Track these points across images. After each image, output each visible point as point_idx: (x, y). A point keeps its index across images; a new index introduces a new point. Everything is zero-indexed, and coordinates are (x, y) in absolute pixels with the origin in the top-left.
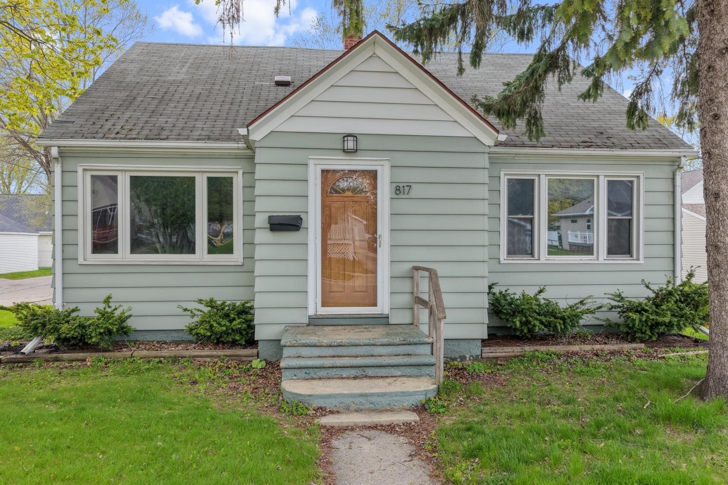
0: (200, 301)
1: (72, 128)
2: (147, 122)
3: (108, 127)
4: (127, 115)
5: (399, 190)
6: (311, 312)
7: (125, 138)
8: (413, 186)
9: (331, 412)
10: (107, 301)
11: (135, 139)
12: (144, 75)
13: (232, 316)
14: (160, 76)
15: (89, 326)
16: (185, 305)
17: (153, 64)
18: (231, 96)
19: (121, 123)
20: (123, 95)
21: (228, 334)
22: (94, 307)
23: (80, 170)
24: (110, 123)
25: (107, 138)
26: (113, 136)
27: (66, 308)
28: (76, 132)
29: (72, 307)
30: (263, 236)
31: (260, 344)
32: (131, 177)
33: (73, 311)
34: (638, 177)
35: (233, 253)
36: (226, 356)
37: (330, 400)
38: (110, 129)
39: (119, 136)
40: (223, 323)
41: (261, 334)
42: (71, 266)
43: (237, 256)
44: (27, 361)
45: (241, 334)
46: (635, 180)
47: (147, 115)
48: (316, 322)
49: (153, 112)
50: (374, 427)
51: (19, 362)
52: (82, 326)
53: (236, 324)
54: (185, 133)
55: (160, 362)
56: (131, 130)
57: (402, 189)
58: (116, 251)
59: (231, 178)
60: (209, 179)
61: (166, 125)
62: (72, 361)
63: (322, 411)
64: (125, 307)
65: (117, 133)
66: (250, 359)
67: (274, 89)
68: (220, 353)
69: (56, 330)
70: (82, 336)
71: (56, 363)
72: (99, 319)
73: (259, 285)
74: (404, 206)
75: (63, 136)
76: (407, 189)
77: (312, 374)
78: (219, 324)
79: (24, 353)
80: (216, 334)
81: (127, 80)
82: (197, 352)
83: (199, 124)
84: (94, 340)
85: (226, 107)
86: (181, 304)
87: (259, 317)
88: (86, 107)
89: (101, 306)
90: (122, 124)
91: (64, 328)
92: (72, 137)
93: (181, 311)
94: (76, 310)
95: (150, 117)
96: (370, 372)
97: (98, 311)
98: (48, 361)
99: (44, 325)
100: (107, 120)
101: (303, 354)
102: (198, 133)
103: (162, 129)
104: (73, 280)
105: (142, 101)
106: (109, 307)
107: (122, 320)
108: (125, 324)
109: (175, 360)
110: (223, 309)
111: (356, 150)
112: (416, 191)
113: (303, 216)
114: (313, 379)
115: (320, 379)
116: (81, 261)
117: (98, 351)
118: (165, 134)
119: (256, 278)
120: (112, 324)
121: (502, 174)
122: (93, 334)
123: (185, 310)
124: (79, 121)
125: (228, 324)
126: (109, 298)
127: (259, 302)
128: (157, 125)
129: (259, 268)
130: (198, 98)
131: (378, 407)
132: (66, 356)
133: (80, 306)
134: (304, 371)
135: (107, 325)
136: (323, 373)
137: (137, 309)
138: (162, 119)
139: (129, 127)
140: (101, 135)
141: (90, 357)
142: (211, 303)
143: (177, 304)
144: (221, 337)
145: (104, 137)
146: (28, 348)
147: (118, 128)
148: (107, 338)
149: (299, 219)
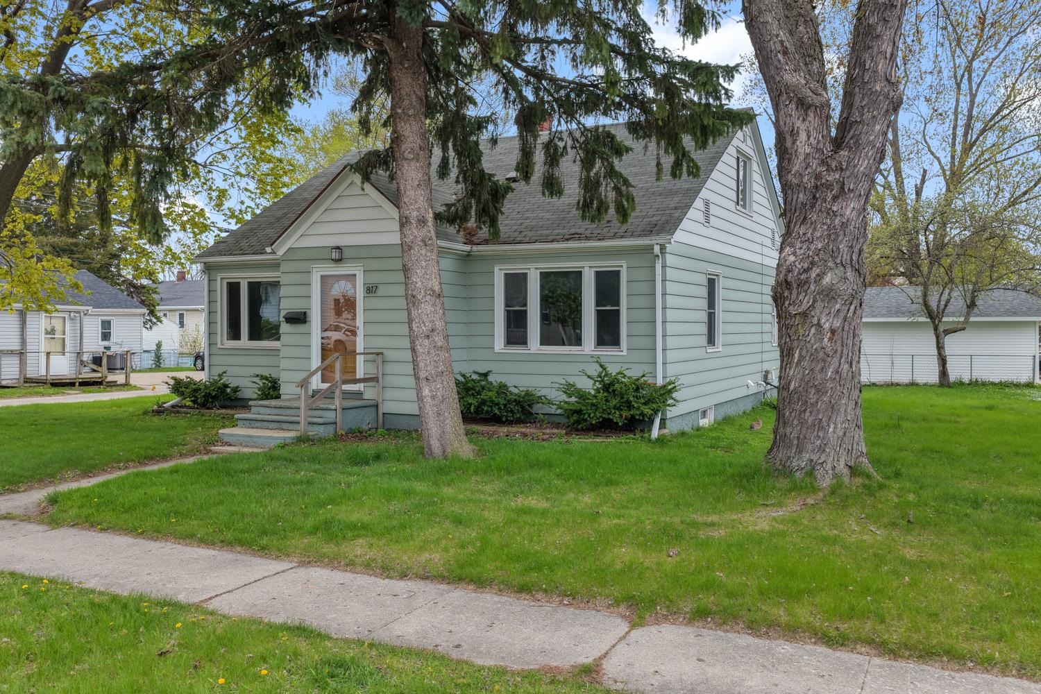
1: (221, 247)
6: (314, 387)
7: (241, 254)
8: (380, 286)
9: (229, 445)
10: (221, 375)
23: (219, 279)
25: (231, 255)
26: (237, 252)
28: (219, 251)
30: (286, 327)
42: (214, 350)
44: (164, 412)
46: (621, 269)
57: (371, 289)
58: (240, 339)
60: (248, 283)
73: (283, 364)
74: (374, 303)
76: (374, 289)
77: (253, 424)
79: (164, 407)
92: (213, 255)
104: (215, 360)
111: (341, 259)
112: (382, 291)
113: (308, 312)
116: (219, 346)
119: (282, 359)
121: (496, 269)
126: (224, 373)
129: (283, 352)
134: (249, 422)
140: (230, 252)
142: (265, 377)
146: (169, 404)
149: (306, 314)
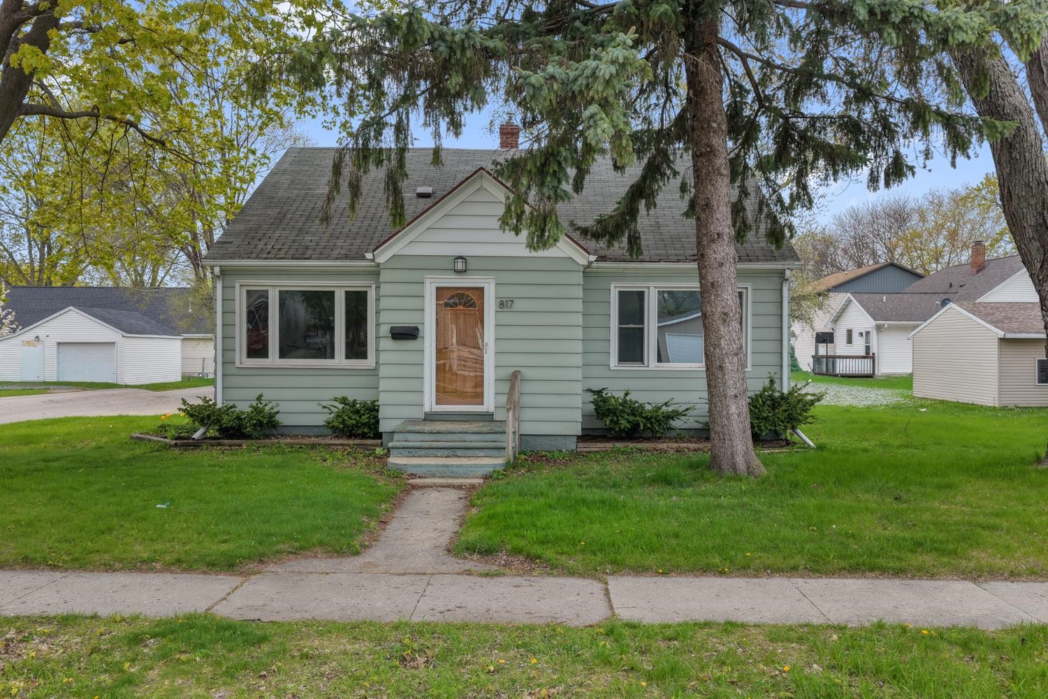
0: (336, 400)
1: (232, 248)
2: (294, 241)
3: (260, 247)
4: (278, 233)
5: (503, 304)
6: (427, 409)
7: (274, 258)
8: (515, 300)
9: (420, 477)
10: (259, 398)
11: (282, 258)
12: (295, 189)
13: (362, 412)
14: (309, 189)
15: (245, 418)
16: (324, 404)
17: (304, 175)
18: (372, 210)
19: (272, 242)
20: (273, 212)
21: (358, 427)
22: (249, 403)
23: (237, 286)
24: (262, 242)
25: (260, 258)
26: (265, 256)
27: (226, 404)
28: (234, 253)
29: (231, 404)
30: (388, 344)
31: (384, 435)
32: (280, 291)
33: (231, 407)
34: (747, 288)
35: (366, 358)
36: (355, 445)
37: (420, 469)
38: (262, 249)
39: (270, 255)
40: (354, 417)
41: (384, 427)
42: (231, 370)
43: (370, 362)
44: (196, 445)
45: (370, 428)
46: (744, 291)
47: (295, 233)
48: (430, 417)
49: (300, 230)
50: (449, 486)
51: (190, 446)
52: (238, 418)
53: (365, 419)
54: (327, 252)
55: (301, 448)
56: (280, 249)
57: (505, 303)
58: (266, 356)
59: (366, 292)
60: (347, 293)
61: (311, 244)
62: (231, 446)
63: (413, 476)
64: (274, 404)
65: (269, 253)
66: (374, 448)
67: (414, 201)
68: (351, 442)
69: (218, 421)
70: (239, 426)
71: (219, 447)
72: (252, 412)
73: (383, 385)
74: (507, 318)
75: (223, 257)
76: (509, 303)
77: (413, 453)
78: (350, 418)
79: (194, 439)
80: (348, 427)
81: (279, 195)
82: (333, 441)
83: (340, 243)
84: (248, 429)
85: (366, 223)
86: (321, 402)
87: (382, 414)
88: (242, 227)
89: (254, 404)
90: (273, 244)
91: (225, 418)
92: (231, 258)
93: (320, 409)
94: (234, 406)
95: (297, 236)
96: (459, 452)
97: (251, 406)
98: (213, 446)
99: (209, 416)
100: (260, 240)
101: (409, 439)
102: (337, 252)
103: (307, 248)
104: (233, 381)
105: (291, 219)
106: (261, 404)
107: (272, 416)
108: (274, 419)
109: (313, 446)
110: (354, 406)
111: (465, 271)
112: (518, 305)
113: (420, 327)
114: (414, 456)
115: (420, 457)
116: (237, 364)
117: (252, 439)
118: (309, 252)
119: (381, 380)
120: (263, 417)
121: (612, 287)
122: (248, 425)
123: (324, 407)
124: (237, 241)
125: (358, 418)
126: (261, 396)
127: (383, 399)
128: (303, 244)
129: (383, 371)
130: (342, 214)
131: (457, 475)
132: (226, 441)
133: (237, 404)
134: (407, 450)
135: (259, 417)
136: (423, 452)
137: (283, 407)
138: (308, 238)
139: (279, 247)
140: (254, 255)
141: (245, 444)
142: (344, 401)
143: (317, 402)
144: (353, 430)
145: (257, 258)
146: (197, 435)
147: (269, 247)
148: (259, 429)
149: (417, 329)
